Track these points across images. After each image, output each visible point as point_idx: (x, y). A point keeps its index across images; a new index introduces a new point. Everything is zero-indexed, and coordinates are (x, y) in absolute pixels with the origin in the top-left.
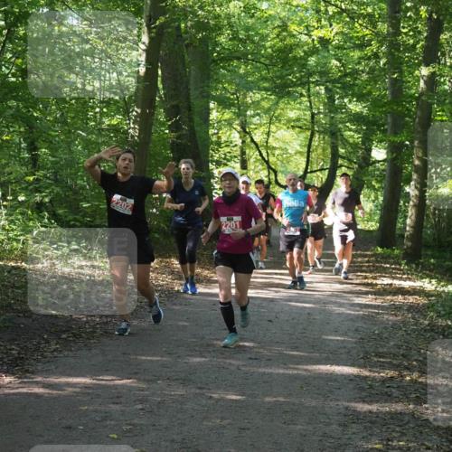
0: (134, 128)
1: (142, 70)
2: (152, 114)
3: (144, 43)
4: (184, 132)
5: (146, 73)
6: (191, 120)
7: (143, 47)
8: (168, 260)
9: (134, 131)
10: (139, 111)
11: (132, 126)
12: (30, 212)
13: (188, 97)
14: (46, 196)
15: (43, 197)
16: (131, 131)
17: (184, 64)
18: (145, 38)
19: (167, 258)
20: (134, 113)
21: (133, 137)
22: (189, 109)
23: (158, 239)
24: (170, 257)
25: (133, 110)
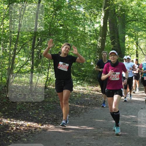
0: (99, 44)
1: (102, 24)
2: (105, 39)
3: (103, 16)
4: (116, 45)
5: (103, 26)
6: (119, 41)
9: (99, 45)
10: (101, 38)
11: (99, 43)
13: (118, 33)
16: (98, 45)
17: (116, 23)
18: (103, 14)
20: (99, 39)
21: (99, 47)
22: (118, 37)
25: (99, 38)
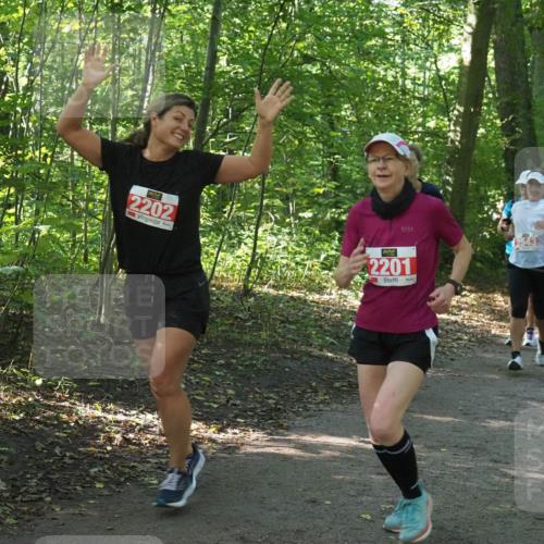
0: (455, 131)
1: (467, 57)
2: (478, 113)
3: (470, 25)
4: (517, 136)
5: (472, 62)
6: (530, 121)
7: (470, 30)
8: (490, 296)
9: (454, 135)
10: (462, 109)
11: (452, 128)
12: (317, 232)
13: (528, 91)
14: (344, 213)
15: (340, 214)
16: (451, 135)
17: (523, 51)
18: (472, 19)
19: (488, 293)
20: (456, 112)
21: (453, 141)
22: (529, 107)
23: (481, 269)
24: (494, 292)
25: (454, 108)
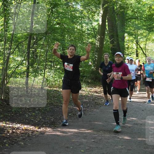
0: (98, 43)
1: (100, 23)
2: (104, 38)
3: (101, 14)
4: (115, 44)
5: (102, 24)
6: (118, 40)
7: (101, 15)
9: (98, 44)
10: (99, 37)
11: (97, 42)
12: (61, 71)
13: (117, 32)
16: (97, 44)
17: (115, 21)
18: (102, 12)
20: (98, 38)
21: (97, 46)
22: (117, 36)
